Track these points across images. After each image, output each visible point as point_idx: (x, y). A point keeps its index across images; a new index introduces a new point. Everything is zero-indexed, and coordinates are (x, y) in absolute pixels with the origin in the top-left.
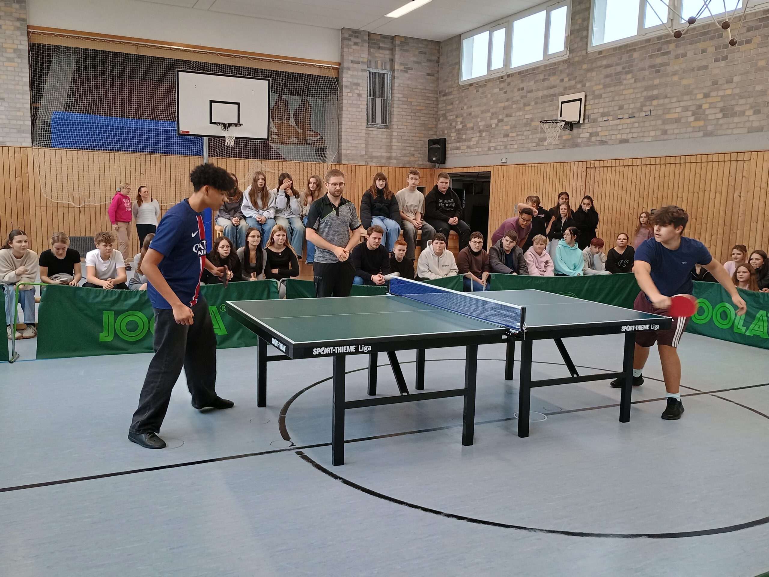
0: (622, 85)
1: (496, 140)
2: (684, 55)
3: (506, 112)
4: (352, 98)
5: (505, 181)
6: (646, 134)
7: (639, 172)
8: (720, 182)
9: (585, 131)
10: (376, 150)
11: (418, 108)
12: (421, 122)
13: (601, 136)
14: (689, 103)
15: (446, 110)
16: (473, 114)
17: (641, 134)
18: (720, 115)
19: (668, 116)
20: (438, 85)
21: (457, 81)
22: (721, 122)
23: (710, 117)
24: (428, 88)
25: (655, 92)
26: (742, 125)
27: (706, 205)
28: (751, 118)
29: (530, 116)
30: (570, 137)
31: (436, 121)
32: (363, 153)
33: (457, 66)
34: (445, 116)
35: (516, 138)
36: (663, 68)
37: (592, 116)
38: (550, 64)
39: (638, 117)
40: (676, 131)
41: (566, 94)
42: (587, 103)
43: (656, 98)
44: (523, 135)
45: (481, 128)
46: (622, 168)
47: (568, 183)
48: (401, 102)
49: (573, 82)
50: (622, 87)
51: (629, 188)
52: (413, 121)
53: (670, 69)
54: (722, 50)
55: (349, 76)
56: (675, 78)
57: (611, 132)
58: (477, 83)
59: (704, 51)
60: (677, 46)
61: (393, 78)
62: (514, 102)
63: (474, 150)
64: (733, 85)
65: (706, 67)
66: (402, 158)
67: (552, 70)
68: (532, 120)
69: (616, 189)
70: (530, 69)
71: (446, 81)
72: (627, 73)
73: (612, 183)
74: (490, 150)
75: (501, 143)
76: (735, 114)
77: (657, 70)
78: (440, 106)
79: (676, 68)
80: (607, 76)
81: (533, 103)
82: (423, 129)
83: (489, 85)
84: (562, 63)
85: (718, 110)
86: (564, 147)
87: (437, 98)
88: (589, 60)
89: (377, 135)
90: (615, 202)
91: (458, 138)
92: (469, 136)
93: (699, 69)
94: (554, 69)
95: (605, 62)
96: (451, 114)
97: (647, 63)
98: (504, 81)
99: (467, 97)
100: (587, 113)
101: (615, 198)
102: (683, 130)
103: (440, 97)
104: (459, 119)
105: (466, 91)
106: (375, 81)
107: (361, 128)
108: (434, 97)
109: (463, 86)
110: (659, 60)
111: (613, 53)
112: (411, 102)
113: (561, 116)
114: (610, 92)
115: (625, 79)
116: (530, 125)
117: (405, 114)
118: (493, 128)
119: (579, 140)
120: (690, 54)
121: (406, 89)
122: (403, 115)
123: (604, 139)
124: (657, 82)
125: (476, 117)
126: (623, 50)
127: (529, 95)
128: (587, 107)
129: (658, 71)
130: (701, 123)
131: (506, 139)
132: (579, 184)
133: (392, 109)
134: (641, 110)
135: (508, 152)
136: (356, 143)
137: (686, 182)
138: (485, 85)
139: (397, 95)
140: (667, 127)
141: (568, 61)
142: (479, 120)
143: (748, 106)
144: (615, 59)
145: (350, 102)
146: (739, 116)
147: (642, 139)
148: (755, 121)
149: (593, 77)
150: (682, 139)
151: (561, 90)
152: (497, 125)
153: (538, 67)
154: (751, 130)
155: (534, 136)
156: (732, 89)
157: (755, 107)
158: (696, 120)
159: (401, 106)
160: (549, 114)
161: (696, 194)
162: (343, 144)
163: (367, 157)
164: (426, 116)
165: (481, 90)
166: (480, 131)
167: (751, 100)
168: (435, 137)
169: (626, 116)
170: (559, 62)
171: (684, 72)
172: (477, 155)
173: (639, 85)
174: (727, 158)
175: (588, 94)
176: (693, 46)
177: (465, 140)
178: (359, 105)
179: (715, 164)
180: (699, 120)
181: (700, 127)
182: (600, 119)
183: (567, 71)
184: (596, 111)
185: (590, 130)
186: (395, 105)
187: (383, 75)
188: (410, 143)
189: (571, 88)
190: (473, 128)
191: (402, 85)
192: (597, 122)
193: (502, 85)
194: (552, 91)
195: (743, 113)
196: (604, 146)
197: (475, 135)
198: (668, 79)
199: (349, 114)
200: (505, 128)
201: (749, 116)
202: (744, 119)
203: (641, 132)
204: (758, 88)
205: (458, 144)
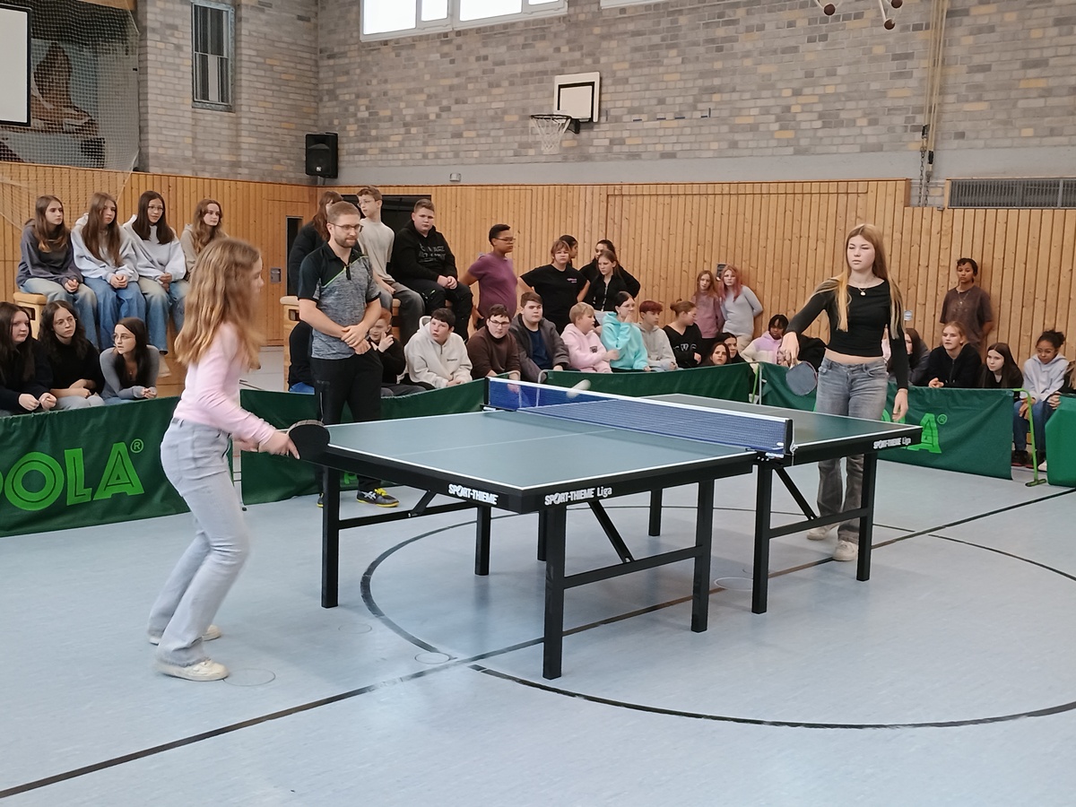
0: (662, 65)
1: (437, 142)
2: (761, 28)
3: (454, 94)
4: (163, 52)
5: (458, 214)
6: (704, 146)
7: (696, 206)
8: (822, 224)
9: (601, 135)
10: (211, 150)
11: (284, 76)
12: (289, 102)
13: (630, 145)
14: (772, 102)
15: (334, 83)
16: (390, 93)
17: (696, 146)
18: (818, 124)
19: (738, 121)
20: (316, 40)
21: (355, 34)
22: (820, 133)
23: (804, 125)
24: (299, 42)
25: (717, 81)
26: (851, 140)
27: (803, 259)
28: (865, 131)
29: (502, 105)
30: (575, 143)
31: (315, 102)
32: (189, 153)
33: (355, 8)
34: (332, 94)
35: (476, 140)
36: (727, 45)
37: (613, 113)
38: (534, 20)
39: (691, 118)
40: (751, 144)
41: (566, 72)
42: (603, 91)
43: (718, 90)
44: (488, 135)
45: (408, 119)
46: (667, 199)
47: (575, 219)
48: (254, 65)
49: (577, 55)
50: (661, 69)
51: (680, 230)
52: (275, 100)
53: (738, 47)
54: (818, 25)
55: (158, 10)
56: (748, 62)
57: (647, 141)
58: (397, 41)
59: (791, 24)
60: (748, 13)
61: (238, 19)
62: (469, 79)
63: (395, 156)
64: (837, 80)
65: (795, 49)
66: (259, 165)
67: (538, 31)
68: (505, 112)
69: (659, 230)
70: (497, 25)
71: (331, 32)
72: (670, 47)
73: (652, 223)
74: (427, 159)
75: (448, 148)
76: (840, 124)
77: (718, 46)
78: (321, 75)
79: (749, 46)
80: (636, 49)
81: (506, 83)
82: (294, 114)
83: (421, 46)
84: (557, 21)
85: (815, 116)
86: (565, 159)
87: (316, 61)
88: (604, 21)
89: (212, 121)
90: (658, 251)
91: (362, 134)
92: (384, 132)
93: (784, 51)
94: (543, 29)
95: (631, 27)
96: (345, 91)
97: (702, 35)
98: (449, 42)
99: (378, 64)
100: (603, 106)
101: (658, 246)
102: (763, 144)
103: (322, 58)
104: (363, 102)
105: (375, 52)
106: (205, 23)
107: (182, 107)
108: (311, 59)
109: (369, 44)
110: (721, 32)
111: (644, 13)
112: (272, 66)
113: (559, 109)
114: (641, 75)
115: (667, 57)
116: (502, 119)
117: (262, 86)
118: (432, 121)
119: (592, 150)
120: (770, 27)
121: (262, 41)
122: (257, 88)
123: (634, 149)
124: (718, 65)
125: (397, 99)
126: (662, 11)
127: (498, 69)
128: (603, 96)
129: (720, 49)
130: (789, 134)
131: (456, 141)
132: (595, 222)
133: (238, 77)
134: (695, 109)
135: (462, 164)
136: (175, 136)
137: (772, 223)
138: (412, 46)
139: (246, 52)
140: (737, 137)
141: (568, 19)
142: (402, 105)
143: (859, 113)
144: (647, 24)
145: (161, 58)
146: (847, 126)
147: (697, 153)
148: (871, 135)
149: (613, 49)
150: (762, 156)
151: (556, 65)
152: (438, 116)
153: (513, 24)
154: (866, 149)
155: (510, 139)
156: (836, 85)
157: (870, 114)
158: (782, 128)
159: (255, 72)
160: (538, 103)
161: (787, 242)
162: (151, 137)
163: (194, 161)
164: (299, 91)
165: (404, 53)
166: (405, 125)
167: (864, 104)
168: (315, 131)
169: (670, 116)
170: (551, 18)
171: (761, 54)
172: (402, 166)
173: (689, 67)
174: (833, 188)
175: (604, 75)
176: (773, 15)
177: (377, 139)
178: (179, 65)
179: (815, 198)
180: (787, 129)
181: (788, 140)
182: (626, 118)
183: (566, 35)
184: (619, 104)
185: (610, 135)
186: (244, 70)
187: (220, 12)
188: (271, 139)
189: (573, 63)
190: (391, 119)
191: (255, 34)
192: (621, 121)
193: (446, 49)
194: (540, 66)
195: (852, 123)
196: (634, 162)
197: (396, 131)
198: (737, 63)
199: (161, 81)
200: (454, 122)
201: (861, 127)
202: (855, 131)
203: (695, 142)
204: (875, 86)
205: (362, 145)
